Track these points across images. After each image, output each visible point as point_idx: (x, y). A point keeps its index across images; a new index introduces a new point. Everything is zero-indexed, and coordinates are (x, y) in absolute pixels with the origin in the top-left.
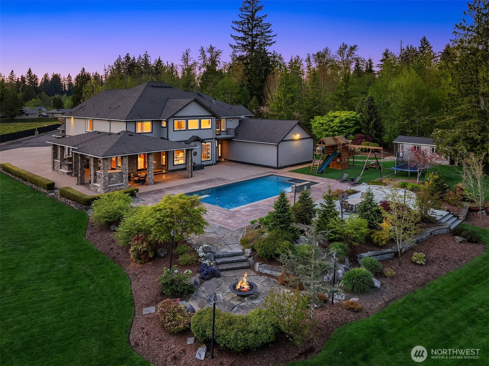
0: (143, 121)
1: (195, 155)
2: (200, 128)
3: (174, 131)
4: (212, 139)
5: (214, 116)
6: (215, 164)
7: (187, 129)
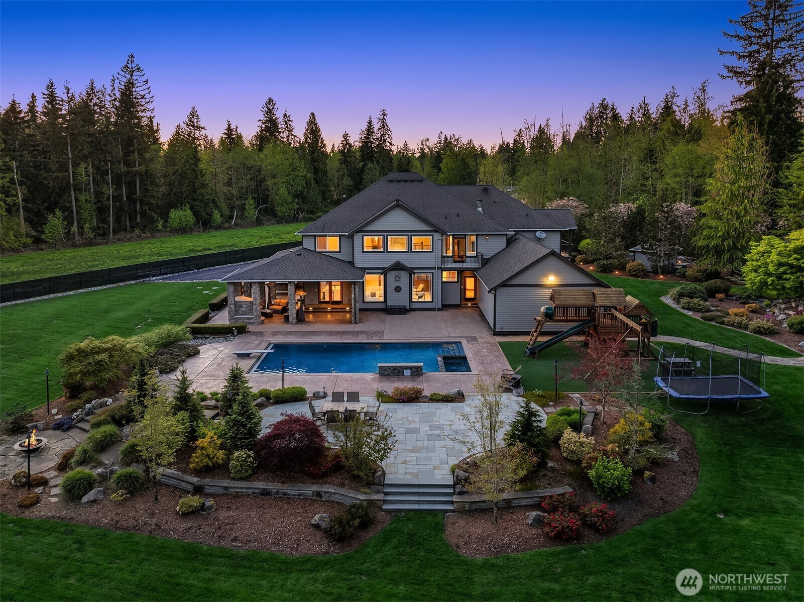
0: (326, 236)
1: (399, 292)
2: (410, 250)
3: (363, 252)
4: (434, 268)
5: (436, 230)
6: (439, 310)
7: (386, 250)
